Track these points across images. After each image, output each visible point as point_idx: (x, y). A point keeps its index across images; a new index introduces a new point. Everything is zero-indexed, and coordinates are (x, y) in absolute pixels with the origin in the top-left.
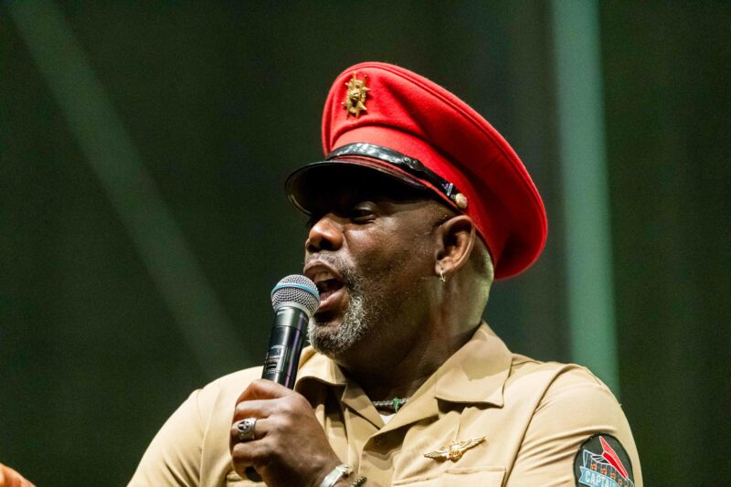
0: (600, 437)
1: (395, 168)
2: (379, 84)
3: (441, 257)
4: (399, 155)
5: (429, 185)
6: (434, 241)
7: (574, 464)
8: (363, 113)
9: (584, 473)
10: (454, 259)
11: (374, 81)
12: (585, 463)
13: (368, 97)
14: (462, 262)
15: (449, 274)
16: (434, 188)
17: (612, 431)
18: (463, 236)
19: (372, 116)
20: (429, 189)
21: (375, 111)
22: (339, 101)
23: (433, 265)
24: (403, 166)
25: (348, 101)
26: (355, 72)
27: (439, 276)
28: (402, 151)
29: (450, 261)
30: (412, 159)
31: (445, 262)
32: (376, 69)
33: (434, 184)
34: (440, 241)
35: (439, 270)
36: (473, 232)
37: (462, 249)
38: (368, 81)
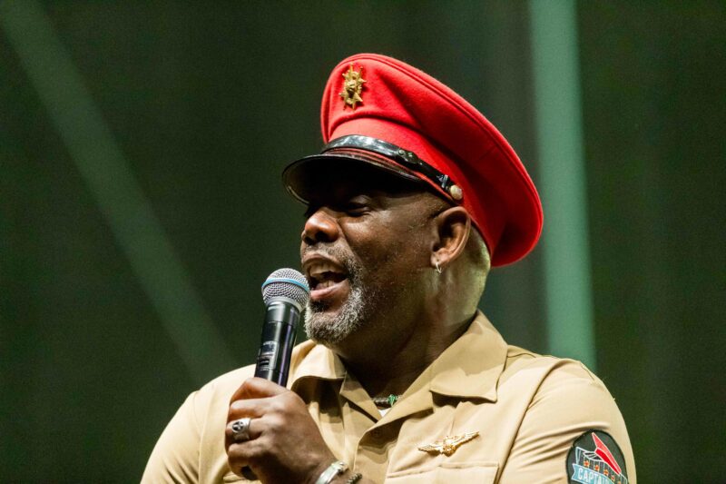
0: (593, 434)
1: (390, 160)
2: (375, 76)
3: (436, 248)
4: (394, 147)
5: (424, 177)
6: (430, 233)
7: (567, 462)
8: (359, 104)
9: (577, 471)
10: (450, 250)
11: (370, 73)
12: (577, 461)
13: (364, 89)
14: (458, 253)
15: (444, 266)
16: (429, 180)
17: (605, 428)
18: (458, 228)
19: (368, 108)
20: (423, 181)
21: (371, 103)
22: (337, 92)
23: (429, 257)
24: (398, 158)
25: (345, 93)
26: (351, 63)
27: (434, 267)
28: (397, 144)
29: (445, 252)
30: (407, 152)
31: (440, 253)
32: (373, 61)
33: (428, 177)
34: (435, 233)
35: (435, 262)
36: (468, 223)
37: (457, 240)
38: (363, 73)
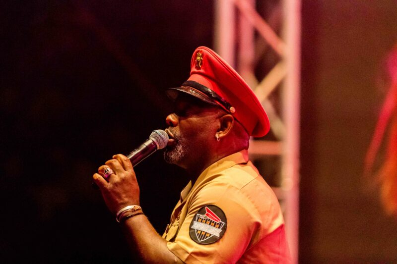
3: (218, 130)
10: (224, 132)
12: (196, 219)
23: (214, 133)
26: (200, 50)
27: (216, 138)
34: (219, 124)
37: (228, 128)
